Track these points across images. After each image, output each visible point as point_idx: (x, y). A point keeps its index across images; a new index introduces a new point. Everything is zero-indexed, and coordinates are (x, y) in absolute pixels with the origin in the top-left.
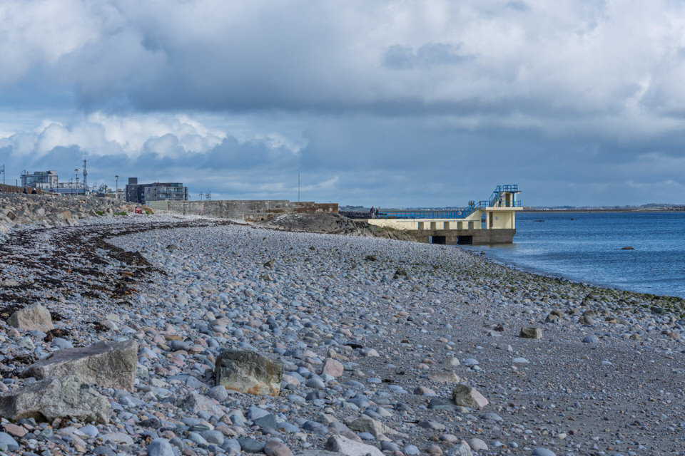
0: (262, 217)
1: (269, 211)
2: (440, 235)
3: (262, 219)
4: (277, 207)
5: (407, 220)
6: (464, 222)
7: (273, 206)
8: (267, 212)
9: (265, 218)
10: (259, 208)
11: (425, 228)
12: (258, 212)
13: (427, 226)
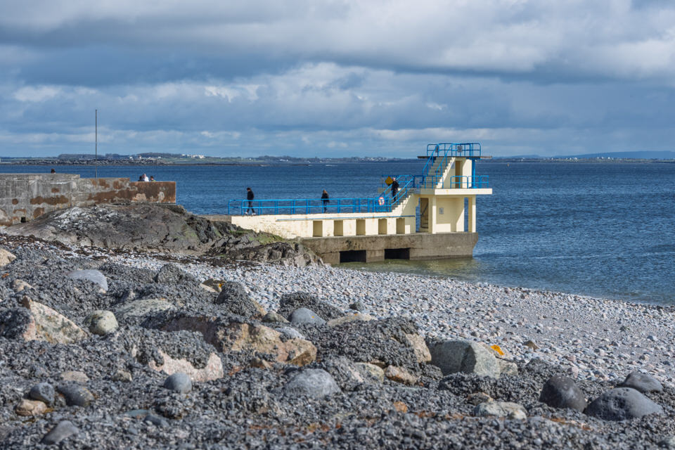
0: (22, 214)
1: (38, 200)
2: (357, 249)
3: (23, 220)
4: (55, 190)
5: (294, 216)
6: (389, 220)
7: (45, 189)
8: (33, 201)
9: (30, 217)
10: (16, 193)
11: (325, 234)
12: (15, 202)
13: (328, 230)
